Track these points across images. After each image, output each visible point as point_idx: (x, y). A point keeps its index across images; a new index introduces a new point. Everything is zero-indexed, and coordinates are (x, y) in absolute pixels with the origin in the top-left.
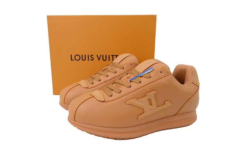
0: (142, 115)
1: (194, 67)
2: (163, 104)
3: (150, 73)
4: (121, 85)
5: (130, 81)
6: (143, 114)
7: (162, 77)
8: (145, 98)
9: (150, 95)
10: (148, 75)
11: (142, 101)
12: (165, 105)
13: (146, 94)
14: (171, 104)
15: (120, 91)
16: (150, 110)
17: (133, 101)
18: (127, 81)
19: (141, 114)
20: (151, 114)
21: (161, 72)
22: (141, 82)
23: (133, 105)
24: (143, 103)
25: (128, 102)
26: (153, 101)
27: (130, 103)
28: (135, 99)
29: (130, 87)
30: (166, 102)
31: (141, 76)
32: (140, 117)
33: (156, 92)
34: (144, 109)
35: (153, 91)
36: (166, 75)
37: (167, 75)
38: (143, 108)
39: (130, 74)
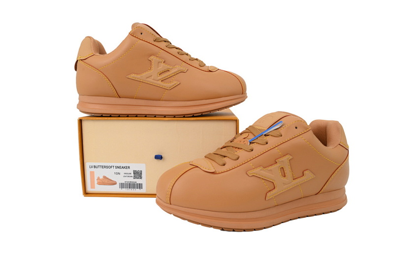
0: (272, 192)
1: (340, 122)
2: (302, 174)
3: (279, 130)
4: (237, 149)
5: (250, 143)
6: (274, 191)
7: (298, 134)
8: (276, 165)
9: (282, 161)
10: (277, 133)
11: (271, 170)
12: (304, 177)
13: (276, 161)
14: (312, 175)
15: (237, 157)
16: (284, 185)
17: (258, 171)
18: (244, 143)
19: (270, 191)
20: (284, 190)
21: (296, 128)
22: (267, 143)
23: (258, 176)
24: (273, 173)
25: (250, 173)
26: (288, 171)
27: (253, 174)
28: (261, 168)
29: (252, 150)
30: (306, 172)
31: (265, 135)
32: (269, 194)
33: (291, 157)
34: (275, 183)
35: (287, 156)
36: (303, 132)
37: (305, 131)
38: (273, 181)
39: (247, 134)
